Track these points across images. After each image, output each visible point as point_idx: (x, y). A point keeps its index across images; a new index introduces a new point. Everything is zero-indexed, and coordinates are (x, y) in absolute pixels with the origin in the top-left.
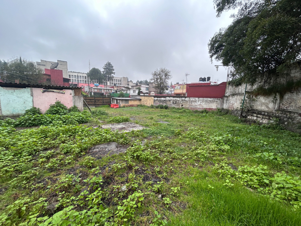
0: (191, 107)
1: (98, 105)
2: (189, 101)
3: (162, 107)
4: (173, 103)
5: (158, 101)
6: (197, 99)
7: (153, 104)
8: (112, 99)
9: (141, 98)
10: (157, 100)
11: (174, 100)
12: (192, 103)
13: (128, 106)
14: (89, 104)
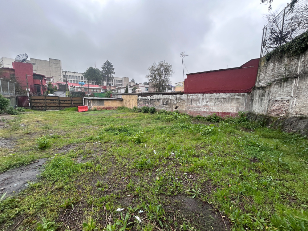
0: (190, 110)
1: (64, 107)
2: (187, 99)
4: (163, 104)
5: (143, 101)
6: (200, 95)
7: (136, 106)
8: (85, 99)
9: (122, 98)
10: (142, 99)
11: (164, 99)
12: (192, 102)
13: (104, 108)
14: (50, 107)
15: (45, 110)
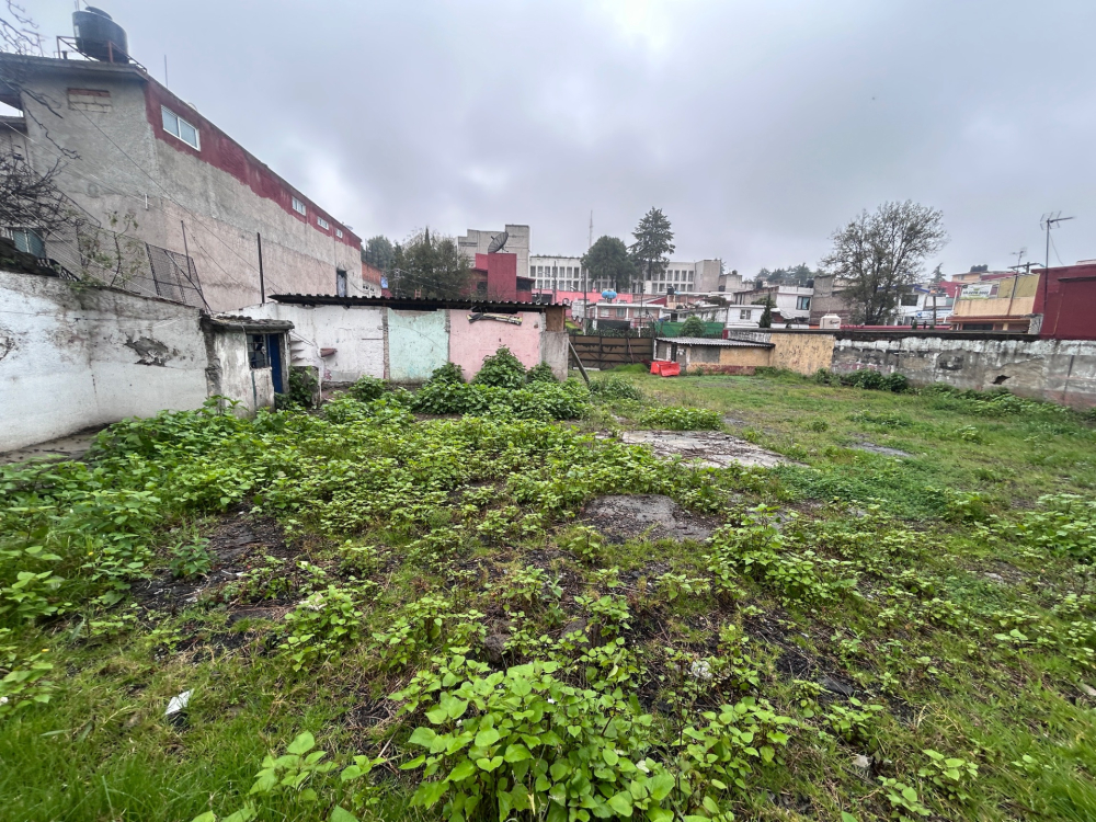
0: (1062, 388)
1: (610, 361)
3: (873, 383)
4: (943, 365)
5: (858, 356)
7: (827, 367)
8: (659, 342)
9: (771, 342)
12: (1075, 367)
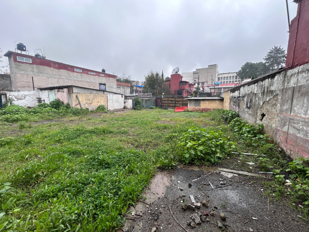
0: (285, 129)
1: (178, 107)
2: (284, 91)
4: (247, 106)
5: (233, 101)
10: (233, 97)
11: (249, 95)
13: (199, 110)
14: (170, 106)
15: (167, 109)
